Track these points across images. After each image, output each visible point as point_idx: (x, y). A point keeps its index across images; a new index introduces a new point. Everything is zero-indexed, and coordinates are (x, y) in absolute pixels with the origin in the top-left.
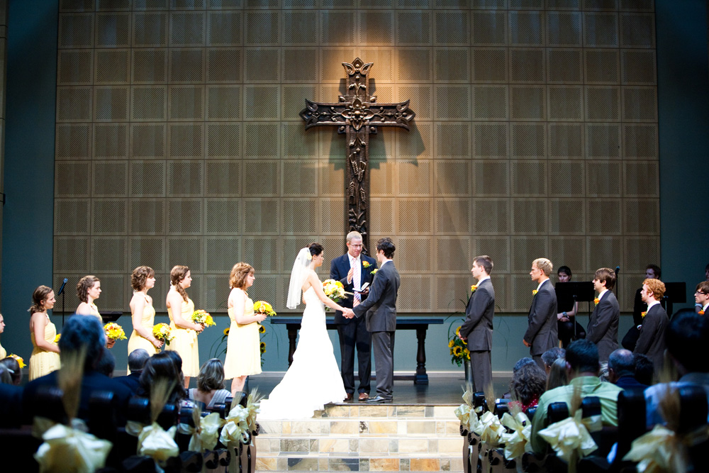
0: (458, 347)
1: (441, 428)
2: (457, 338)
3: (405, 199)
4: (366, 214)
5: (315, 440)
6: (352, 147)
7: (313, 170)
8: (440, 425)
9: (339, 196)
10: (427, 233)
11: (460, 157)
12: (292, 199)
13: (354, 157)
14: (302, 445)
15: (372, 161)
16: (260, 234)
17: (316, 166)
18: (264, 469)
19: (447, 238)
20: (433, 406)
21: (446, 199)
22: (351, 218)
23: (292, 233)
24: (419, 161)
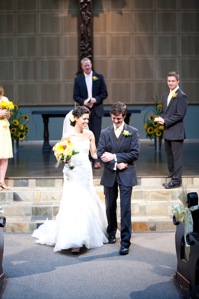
0: (150, 128)
1: (147, 196)
2: (149, 122)
3: (115, 35)
4: (91, 45)
5: (57, 207)
6: (82, 3)
7: (58, 18)
8: (146, 193)
9: (74, 34)
10: (128, 56)
11: (148, 9)
12: (45, 36)
13: (84, 10)
14: (48, 211)
15: (95, 12)
16: (26, 57)
17: (60, 15)
18: (19, 232)
19: (141, 59)
20: (141, 178)
21: (140, 35)
22: (82, 47)
23: (46, 57)
24: (123, 12)
